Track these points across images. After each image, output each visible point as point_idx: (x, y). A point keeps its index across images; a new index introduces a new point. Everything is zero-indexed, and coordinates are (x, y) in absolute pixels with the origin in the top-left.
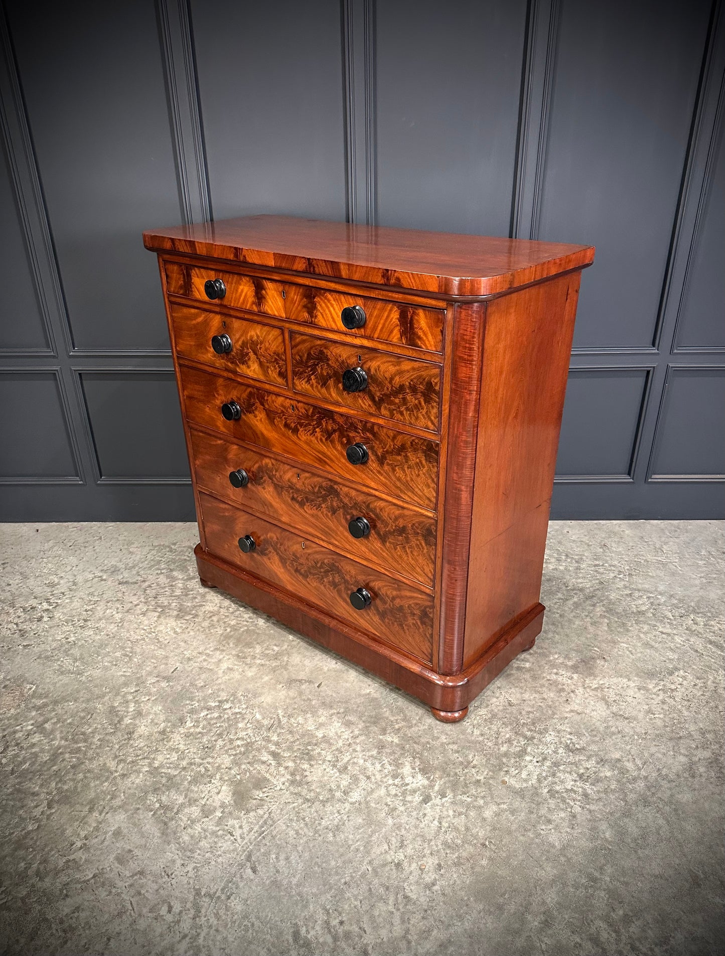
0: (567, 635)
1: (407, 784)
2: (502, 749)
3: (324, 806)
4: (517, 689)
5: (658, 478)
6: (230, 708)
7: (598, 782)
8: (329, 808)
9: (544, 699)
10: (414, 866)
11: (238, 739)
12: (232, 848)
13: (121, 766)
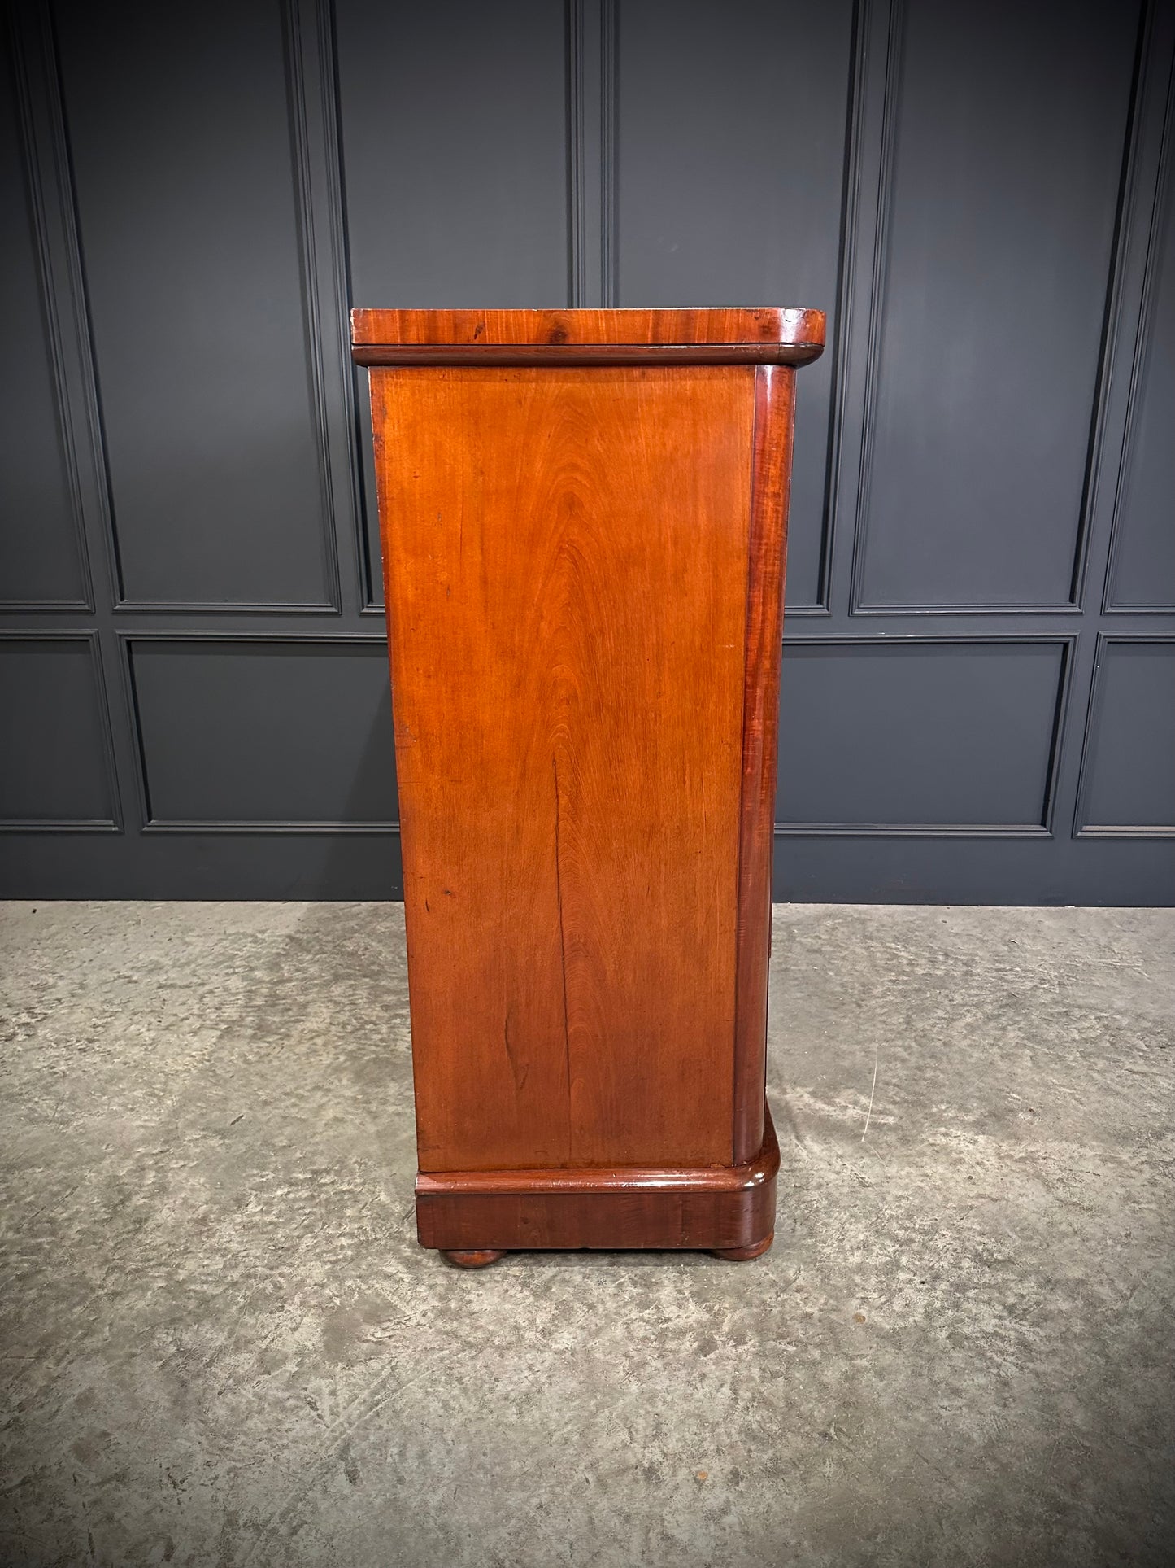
0: (960, 1075)
1: (668, 1320)
2: (851, 1259)
3: (502, 1356)
4: (874, 1159)
5: (1092, 830)
6: (333, 1183)
7: (1046, 1320)
8: (511, 1360)
9: (926, 1175)
10: (683, 1474)
11: (342, 1235)
12: (310, 1432)
13: (113, 1278)
